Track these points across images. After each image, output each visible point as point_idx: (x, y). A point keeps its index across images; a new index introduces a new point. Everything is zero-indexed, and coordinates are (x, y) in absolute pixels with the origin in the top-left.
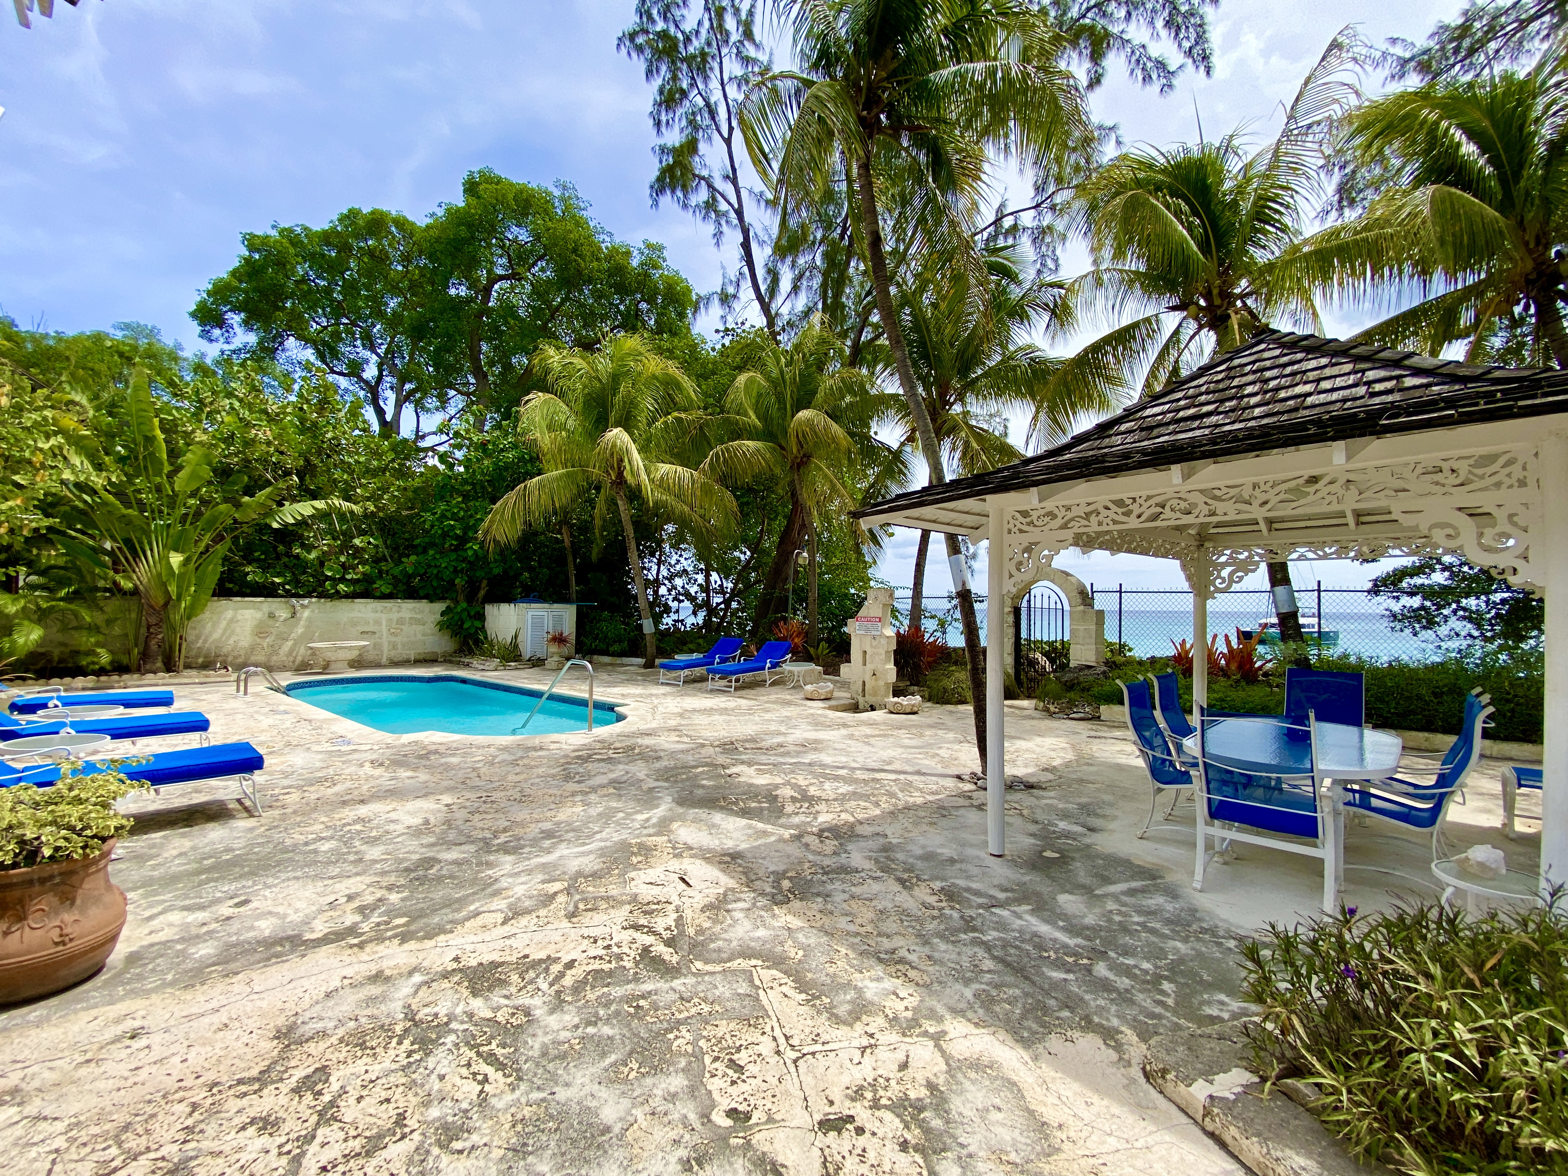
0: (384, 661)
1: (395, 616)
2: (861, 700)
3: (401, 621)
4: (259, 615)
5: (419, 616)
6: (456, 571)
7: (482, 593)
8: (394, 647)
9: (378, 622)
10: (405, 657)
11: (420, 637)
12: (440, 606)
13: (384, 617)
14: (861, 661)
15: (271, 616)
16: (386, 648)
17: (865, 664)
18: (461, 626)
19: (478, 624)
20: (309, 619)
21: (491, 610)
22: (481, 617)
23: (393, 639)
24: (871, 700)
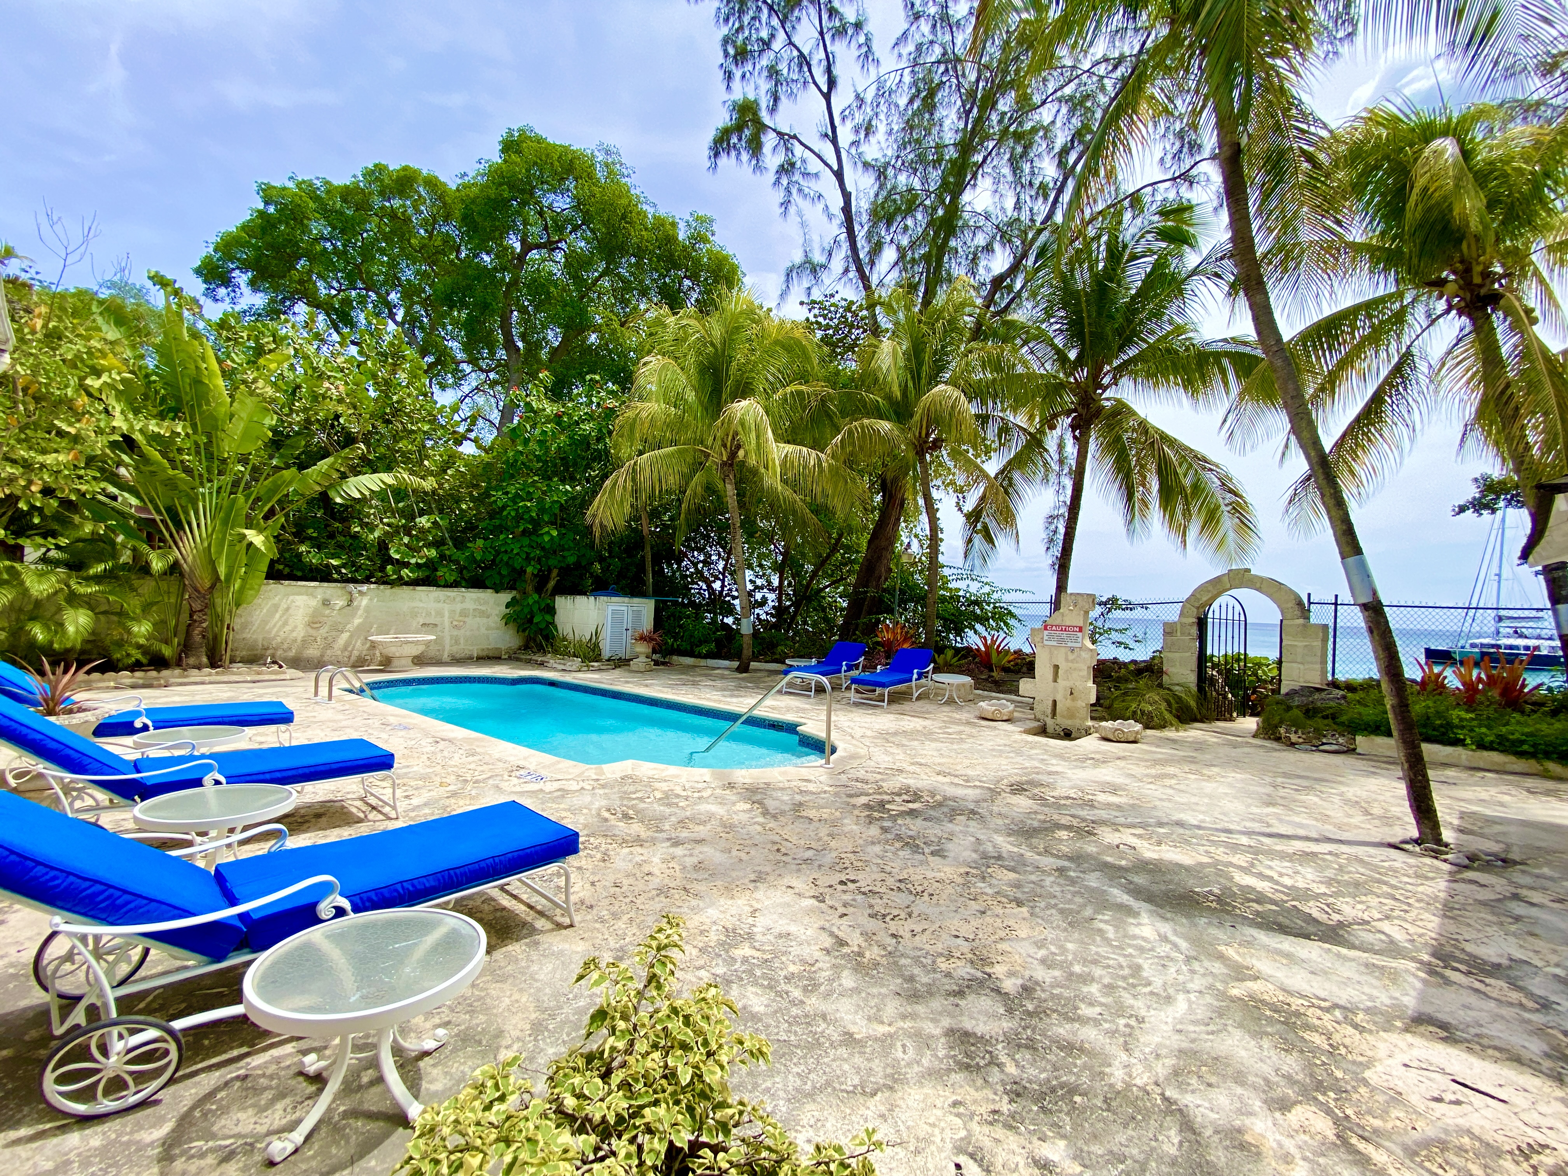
0: (446, 657)
1: (458, 607)
2: (1050, 722)
3: (464, 613)
4: (314, 603)
5: (483, 608)
6: (528, 559)
7: (552, 584)
8: (457, 642)
9: (440, 614)
10: (468, 653)
11: (483, 630)
12: (506, 597)
13: (446, 608)
14: (1050, 676)
15: (326, 603)
16: (447, 641)
17: (1055, 681)
18: (530, 621)
19: (548, 618)
20: (367, 610)
21: (562, 603)
22: (551, 610)
23: (455, 633)
24: (1067, 723)
